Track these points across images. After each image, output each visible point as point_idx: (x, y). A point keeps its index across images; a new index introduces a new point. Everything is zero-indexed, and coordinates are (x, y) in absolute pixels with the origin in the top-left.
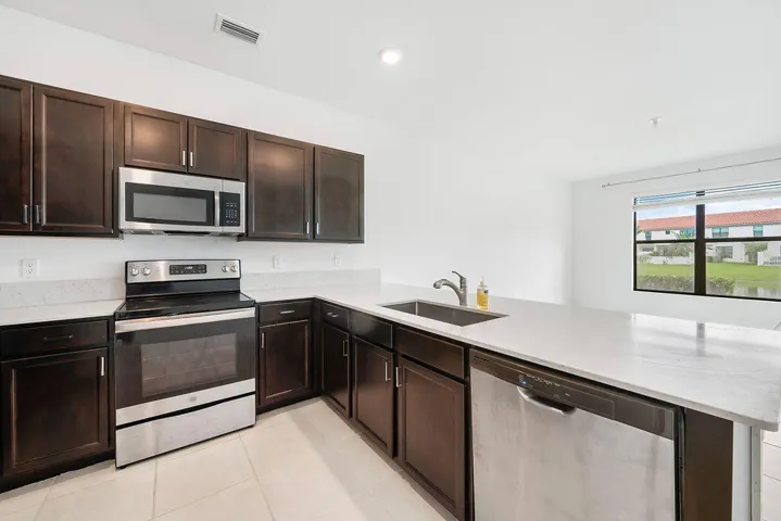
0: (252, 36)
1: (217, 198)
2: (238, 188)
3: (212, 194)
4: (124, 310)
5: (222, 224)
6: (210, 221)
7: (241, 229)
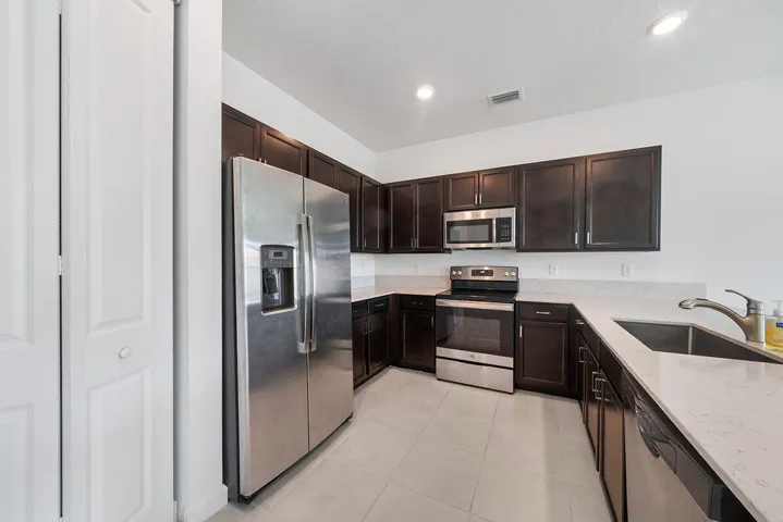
0: (514, 95)
1: (494, 222)
2: (510, 213)
3: (491, 220)
4: (449, 293)
5: (498, 240)
6: (490, 241)
7: (513, 244)
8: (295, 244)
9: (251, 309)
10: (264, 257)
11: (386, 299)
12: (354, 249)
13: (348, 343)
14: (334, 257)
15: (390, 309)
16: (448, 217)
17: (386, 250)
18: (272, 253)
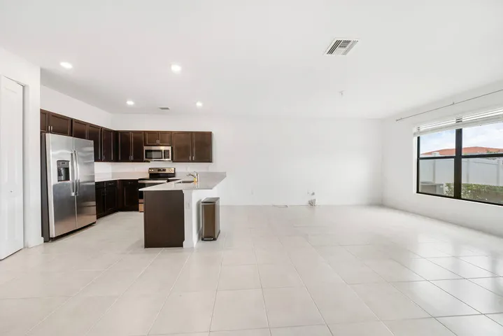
1: (163, 151)
2: (169, 148)
4: (147, 178)
5: (164, 158)
7: (170, 159)
8: (69, 159)
9: (54, 186)
10: (58, 164)
11: (115, 182)
12: (96, 160)
13: (94, 203)
14: (86, 164)
15: (118, 186)
16: (145, 148)
17: (116, 160)
18: (61, 163)
